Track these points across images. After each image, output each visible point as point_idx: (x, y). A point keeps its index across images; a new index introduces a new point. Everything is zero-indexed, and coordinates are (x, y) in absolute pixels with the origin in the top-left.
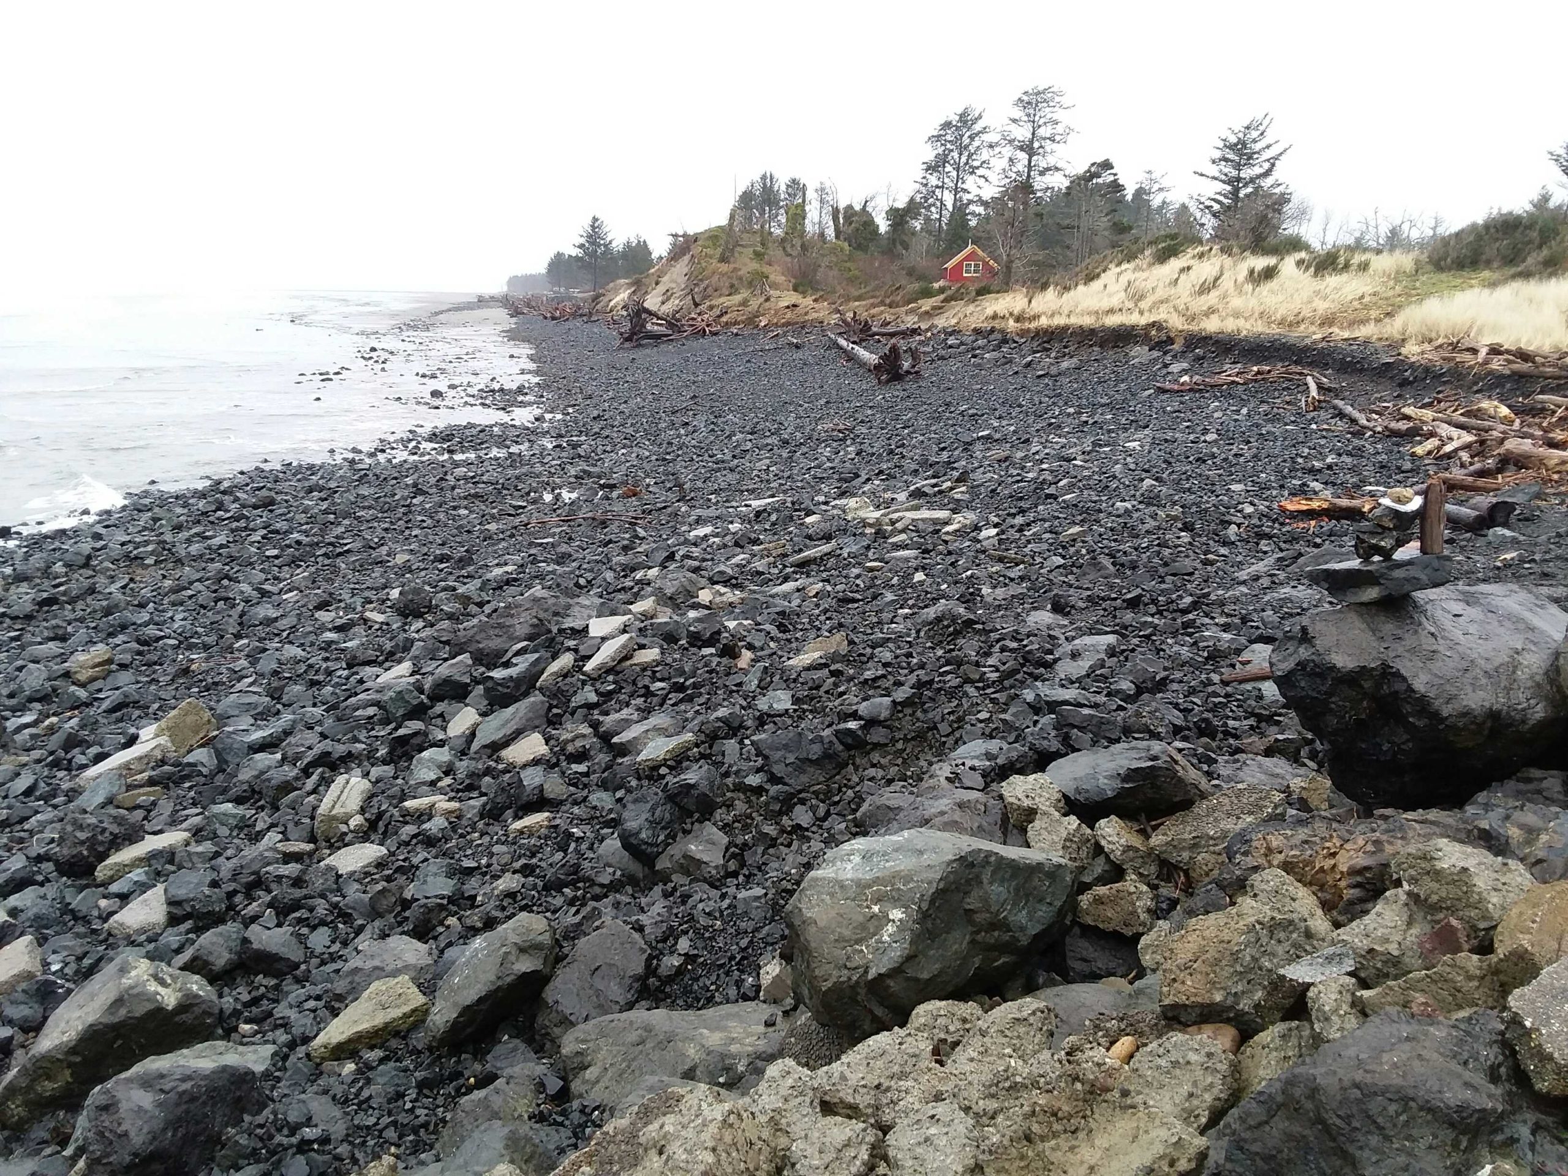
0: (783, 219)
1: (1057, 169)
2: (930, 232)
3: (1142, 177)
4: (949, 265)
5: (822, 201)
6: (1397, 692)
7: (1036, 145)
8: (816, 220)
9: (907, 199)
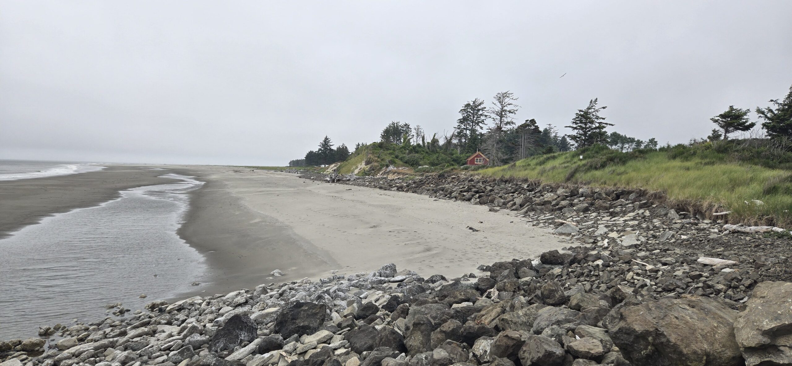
0: (402, 141)
1: (512, 123)
2: (461, 146)
3: (547, 127)
4: (469, 159)
5: (417, 134)
6: (662, 343)
7: (503, 113)
8: (416, 140)
9: (452, 134)
